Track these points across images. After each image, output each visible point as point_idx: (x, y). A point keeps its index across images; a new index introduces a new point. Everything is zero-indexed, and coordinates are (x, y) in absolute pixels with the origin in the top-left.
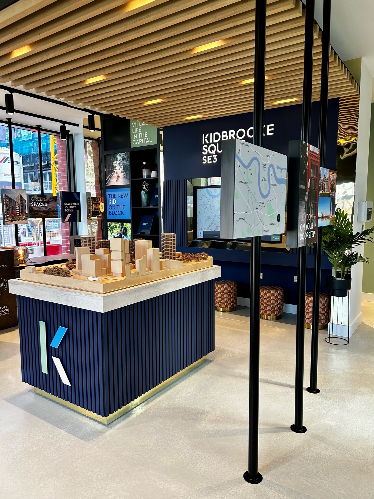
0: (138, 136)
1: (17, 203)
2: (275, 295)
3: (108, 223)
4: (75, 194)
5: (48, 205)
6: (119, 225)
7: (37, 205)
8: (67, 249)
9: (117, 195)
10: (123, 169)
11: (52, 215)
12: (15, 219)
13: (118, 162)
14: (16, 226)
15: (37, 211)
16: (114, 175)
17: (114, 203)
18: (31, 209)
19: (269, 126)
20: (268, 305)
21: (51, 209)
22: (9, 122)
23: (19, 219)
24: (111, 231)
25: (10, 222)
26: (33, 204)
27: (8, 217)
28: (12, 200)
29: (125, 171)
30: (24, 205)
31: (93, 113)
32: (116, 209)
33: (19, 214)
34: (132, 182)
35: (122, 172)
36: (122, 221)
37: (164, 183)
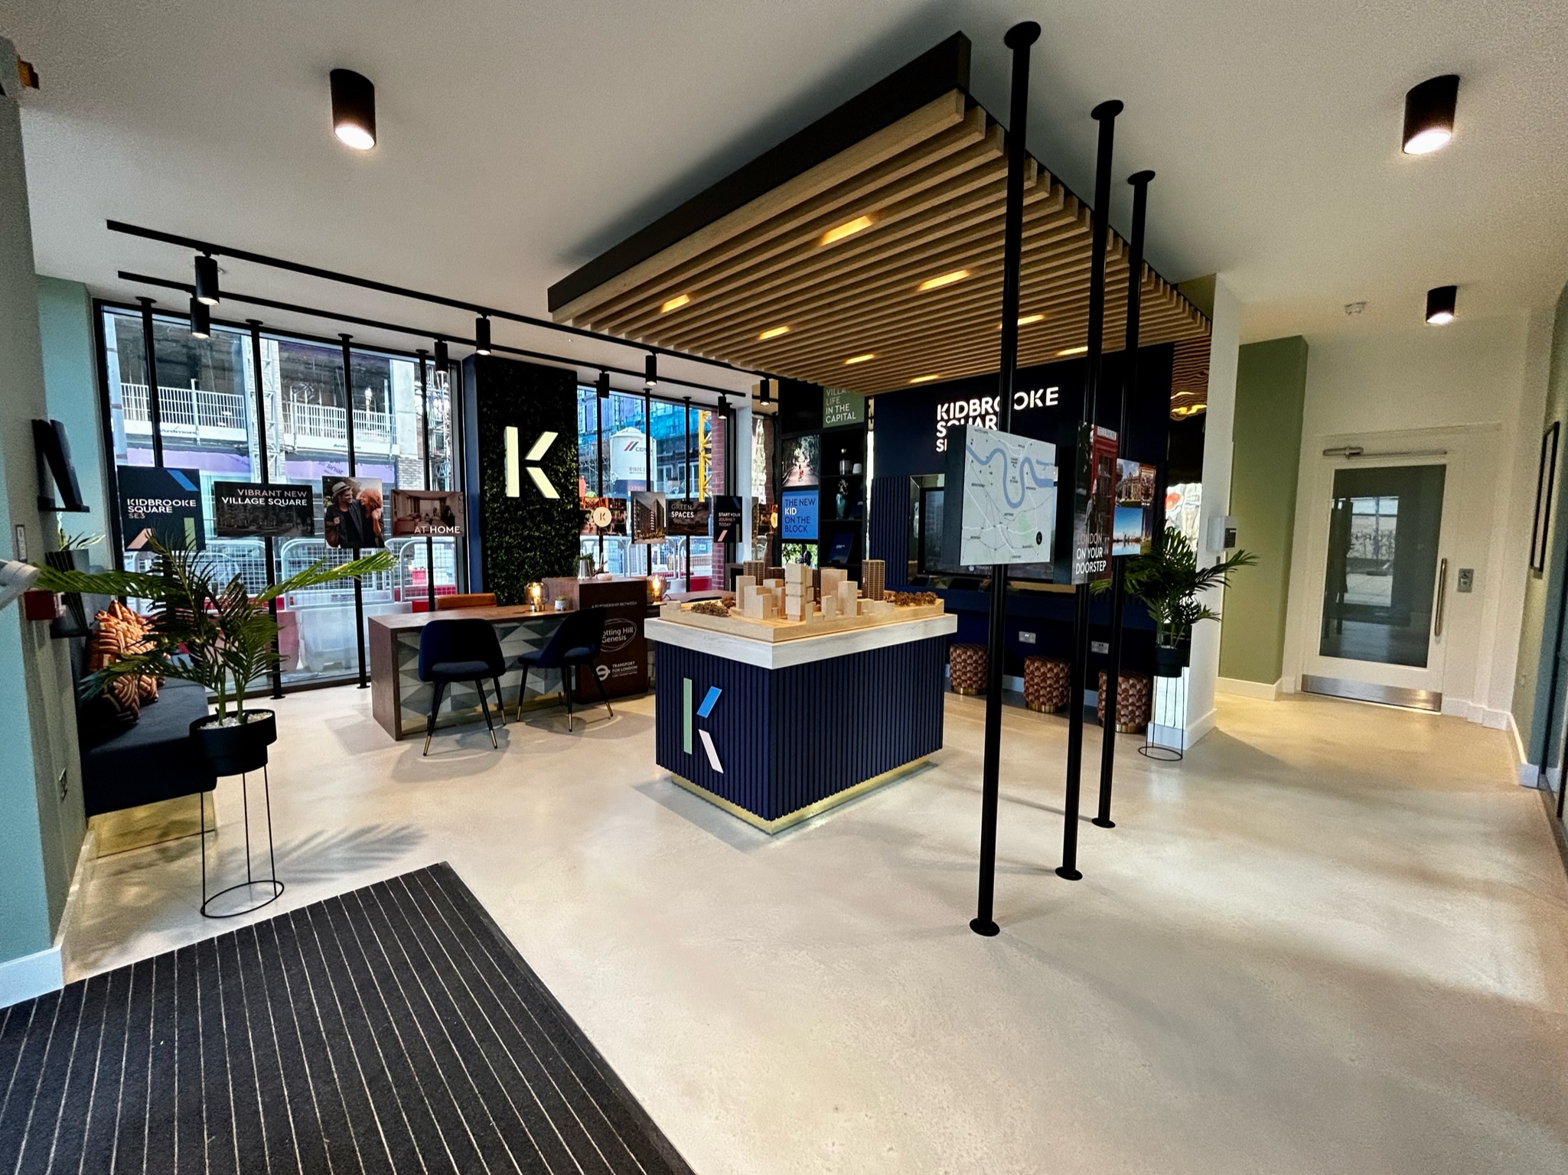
0: (835, 409)
1: (652, 513)
2: (1055, 671)
3: (783, 545)
4: (735, 500)
5: (695, 515)
6: (800, 548)
7: (680, 515)
8: (720, 583)
9: (798, 502)
11: (699, 532)
12: (648, 536)
13: (803, 449)
14: (649, 547)
15: (680, 525)
16: (794, 471)
17: (793, 514)
18: (670, 521)
19: (1049, 390)
20: (1042, 688)
21: (698, 522)
22: (647, 394)
23: (654, 537)
24: (787, 557)
25: (641, 540)
26: (674, 514)
27: (638, 533)
28: (645, 508)
30: (662, 515)
31: (768, 376)
32: (796, 523)
33: (653, 530)
34: (822, 481)
35: (808, 466)
36: (804, 542)
37: (873, 481)
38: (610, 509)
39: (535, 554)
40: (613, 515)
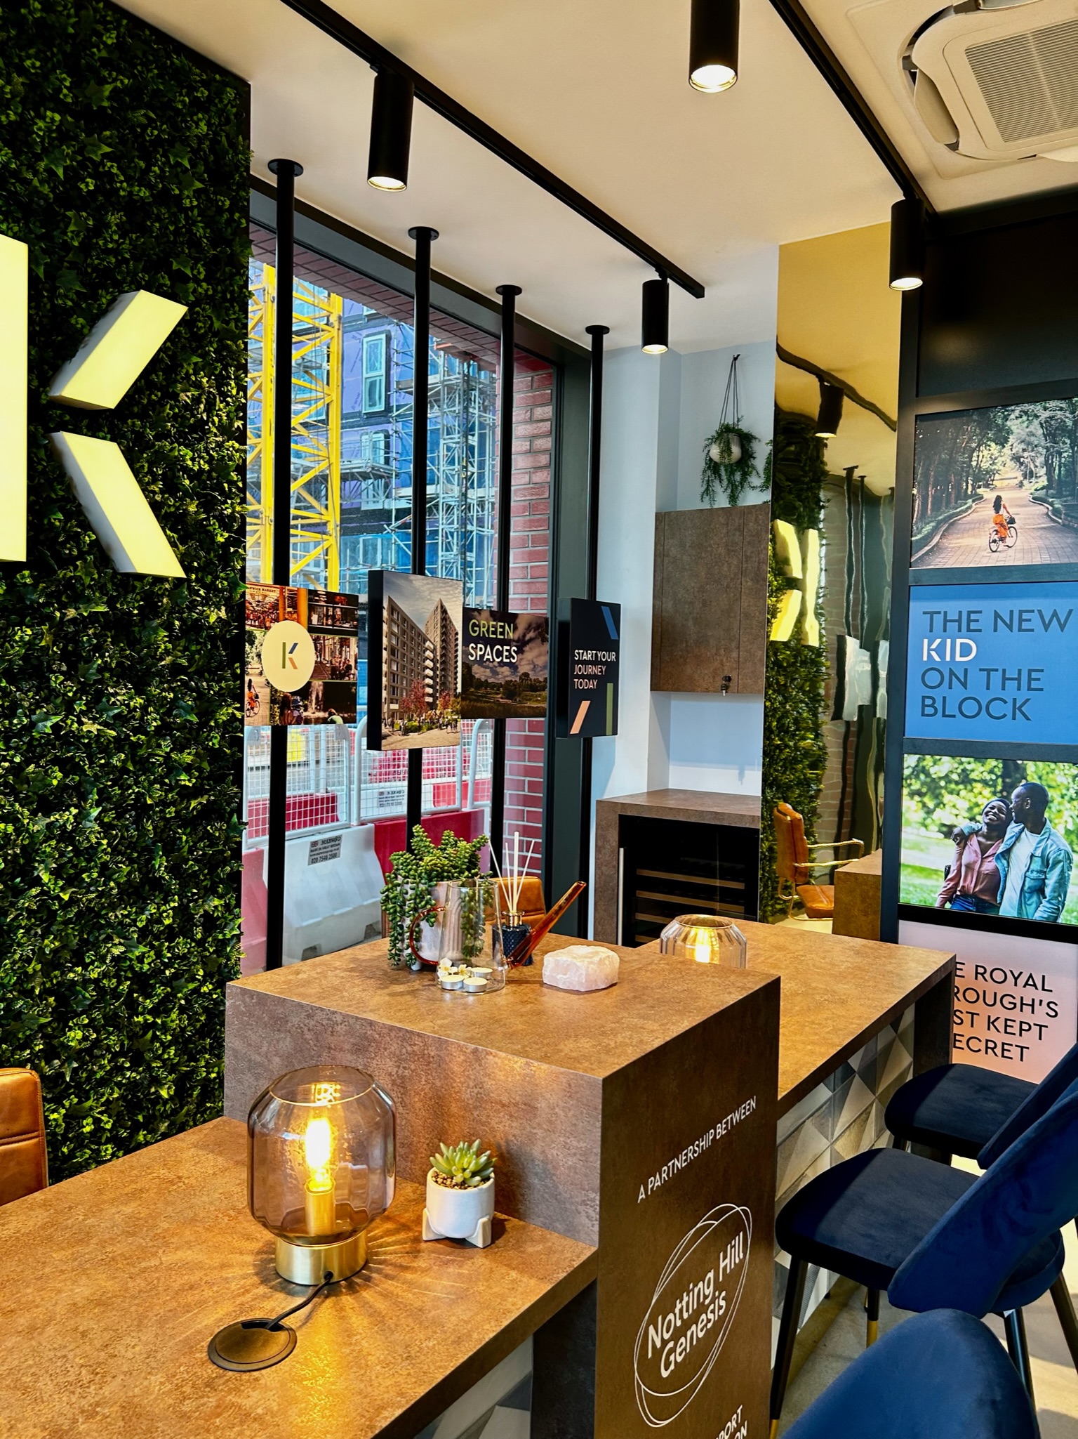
1: (428, 644)
3: (910, 761)
4: (606, 613)
5: (520, 656)
6: (991, 772)
7: (489, 655)
9: (986, 620)
10: (1043, 481)
11: (528, 704)
12: (416, 723)
13: (1015, 447)
14: (416, 758)
15: (486, 684)
16: (972, 517)
17: (958, 658)
18: (466, 674)
21: (526, 675)
23: (433, 724)
24: (926, 799)
26: (477, 651)
27: (393, 714)
28: (413, 627)
29: (1059, 495)
30: (451, 655)
33: (430, 700)
35: (1038, 500)
36: (1011, 754)
38: (311, 629)
39: (81, 816)
40: (319, 650)
